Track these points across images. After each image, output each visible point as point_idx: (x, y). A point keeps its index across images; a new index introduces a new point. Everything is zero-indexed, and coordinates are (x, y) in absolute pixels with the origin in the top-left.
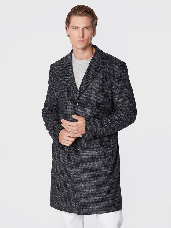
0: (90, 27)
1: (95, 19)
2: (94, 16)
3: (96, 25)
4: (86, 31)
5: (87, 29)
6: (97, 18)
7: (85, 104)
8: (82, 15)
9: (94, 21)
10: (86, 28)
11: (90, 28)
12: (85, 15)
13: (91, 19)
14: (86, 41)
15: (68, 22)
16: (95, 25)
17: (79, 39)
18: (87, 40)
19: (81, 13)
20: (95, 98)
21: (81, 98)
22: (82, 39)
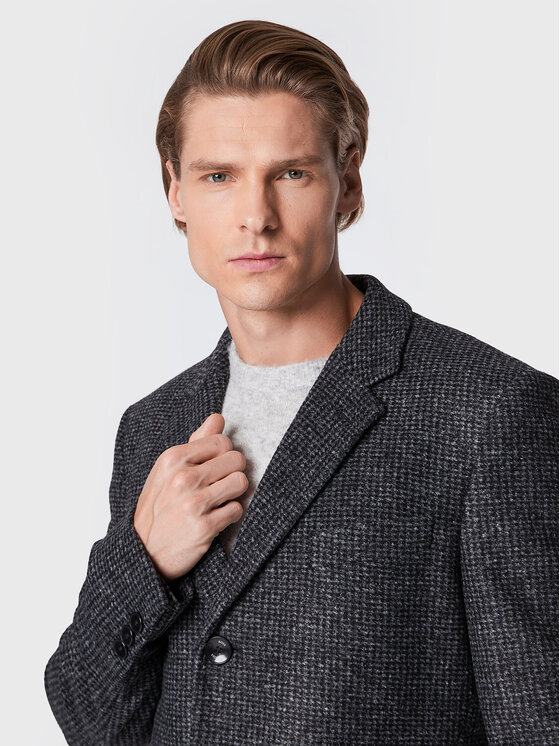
0: (314, 160)
1: (347, 105)
2: (338, 91)
3: (358, 145)
4: (288, 189)
5: (297, 174)
6: (360, 106)
7: (272, 660)
8: (254, 87)
9: (340, 120)
10: (291, 169)
11: (314, 170)
12: (282, 86)
13: (321, 111)
14: (292, 260)
15: (170, 136)
16: (351, 147)
17: (248, 249)
18: (298, 250)
19: (245, 71)
20: (335, 621)
21: (244, 617)
22: (263, 246)
